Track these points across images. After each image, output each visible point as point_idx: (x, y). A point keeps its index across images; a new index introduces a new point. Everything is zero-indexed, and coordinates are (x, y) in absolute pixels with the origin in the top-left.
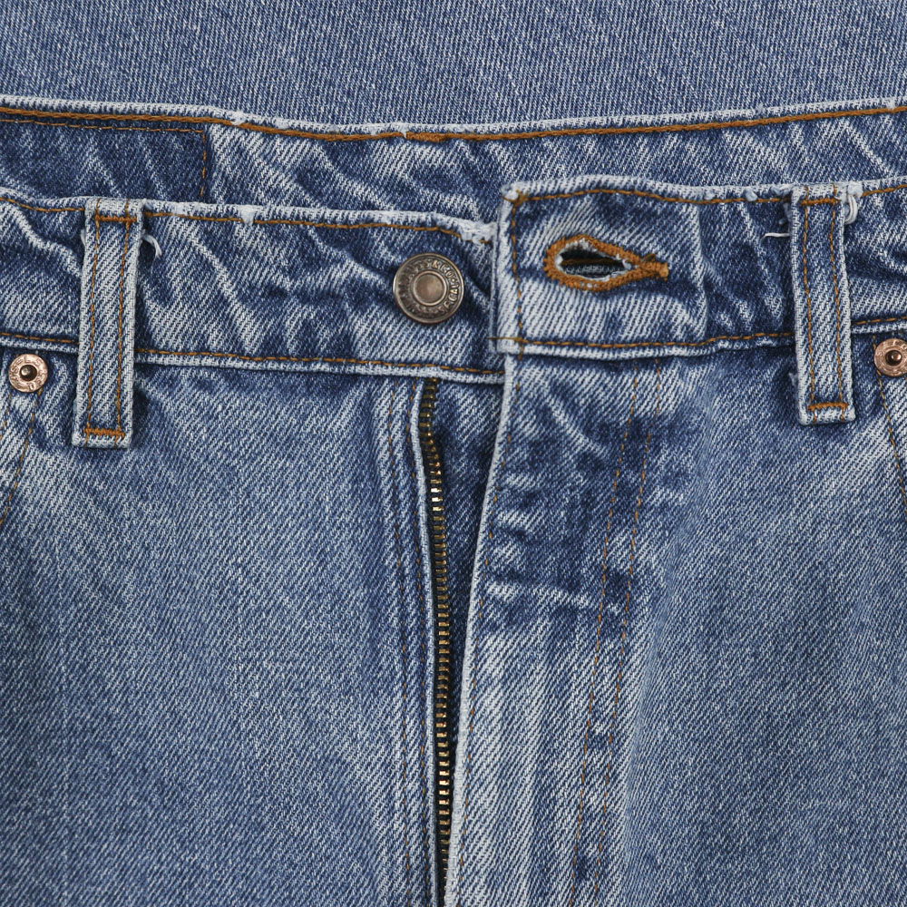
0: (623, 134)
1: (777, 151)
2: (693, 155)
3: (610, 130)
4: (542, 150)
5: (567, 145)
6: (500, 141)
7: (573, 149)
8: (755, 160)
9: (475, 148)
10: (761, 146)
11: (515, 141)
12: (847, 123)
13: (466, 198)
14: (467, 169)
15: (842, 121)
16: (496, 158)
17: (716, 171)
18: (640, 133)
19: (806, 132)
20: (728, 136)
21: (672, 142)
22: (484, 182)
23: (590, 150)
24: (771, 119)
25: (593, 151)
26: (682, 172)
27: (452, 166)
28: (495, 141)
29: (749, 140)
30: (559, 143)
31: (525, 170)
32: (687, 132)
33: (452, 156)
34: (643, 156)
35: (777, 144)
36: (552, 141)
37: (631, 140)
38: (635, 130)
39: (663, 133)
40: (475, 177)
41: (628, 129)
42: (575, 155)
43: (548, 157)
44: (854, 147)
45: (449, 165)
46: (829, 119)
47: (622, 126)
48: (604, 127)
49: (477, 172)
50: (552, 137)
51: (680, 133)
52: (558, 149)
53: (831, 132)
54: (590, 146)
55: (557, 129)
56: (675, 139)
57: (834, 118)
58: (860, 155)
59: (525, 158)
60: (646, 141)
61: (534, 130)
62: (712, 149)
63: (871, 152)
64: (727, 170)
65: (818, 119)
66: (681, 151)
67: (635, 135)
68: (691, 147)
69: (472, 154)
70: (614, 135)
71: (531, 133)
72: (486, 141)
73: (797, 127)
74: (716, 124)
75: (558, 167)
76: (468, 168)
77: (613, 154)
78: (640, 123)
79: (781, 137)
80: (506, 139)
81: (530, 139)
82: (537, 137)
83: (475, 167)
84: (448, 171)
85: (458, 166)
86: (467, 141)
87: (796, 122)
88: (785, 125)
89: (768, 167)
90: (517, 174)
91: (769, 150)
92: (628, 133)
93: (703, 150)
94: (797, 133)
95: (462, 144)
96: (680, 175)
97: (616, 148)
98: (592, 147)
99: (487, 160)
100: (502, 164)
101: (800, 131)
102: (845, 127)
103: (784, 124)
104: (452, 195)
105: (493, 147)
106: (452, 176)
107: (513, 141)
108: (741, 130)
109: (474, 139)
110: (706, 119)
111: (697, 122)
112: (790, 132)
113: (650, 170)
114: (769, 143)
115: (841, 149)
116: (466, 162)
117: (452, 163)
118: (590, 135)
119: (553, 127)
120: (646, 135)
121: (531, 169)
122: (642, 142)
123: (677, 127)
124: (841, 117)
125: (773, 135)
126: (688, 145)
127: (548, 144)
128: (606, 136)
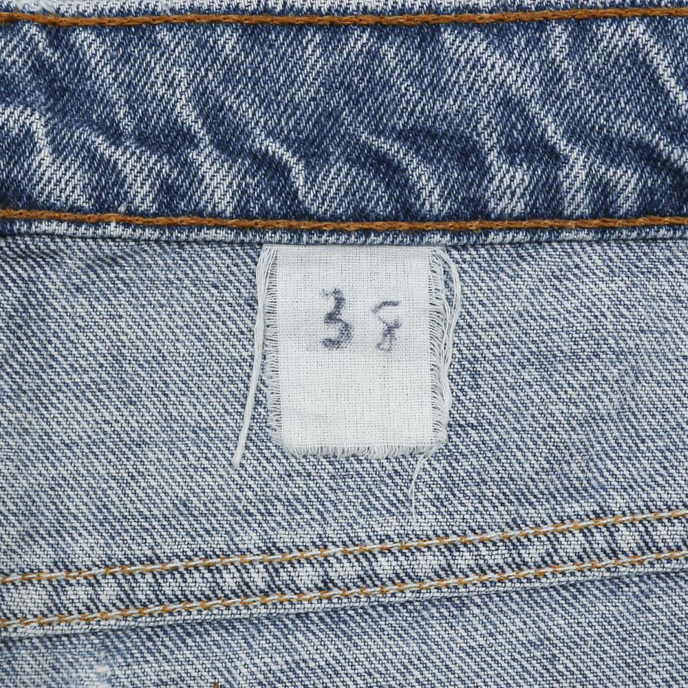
0: (282, 25)
1: (523, 66)
2: (393, 64)
3: (261, 18)
4: (156, 44)
5: (193, 37)
6: (93, 28)
7: (201, 45)
8: (486, 80)
9: (56, 37)
10: (497, 58)
11: (116, 29)
12: (642, 27)
13: (28, 111)
14: (40, 68)
15: (633, 24)
16: (84, 54)
17: (424, 92)
18: (310, 24)
19: (575, 39)
20: (447, 36)
21: (360, 41)
22: (66, 89)
23: (228, 47)
24: (521, 14)
25: (233, 49)
26: (373, 89)
27: (14, 62)
28: (85, 28)
29: (479, 45)
30: (180, 35)
31: (128, 73)
32: (385, 26)
33: (16, 47)
34: (311, 62)
35: (524, 56)
36: (170, 30)
37: (296, 36)
38: (301, 19)
39: (347, 26)
40: (52, 81)
41: (290, 18)
42: (203, 55)
43: (162, 55)
44: (648, 67)
45: (9, 60)
46: (614, 19)
47: (282, 13)
48: (253, 13)
49: (56, 74)
50: (170, 25)
51: (374, 27)
52: (178, 44)
53: (614, 41)
54: (228, 41)
55: (179, 13)
56: (365, 36)
57: (622, 18)
58: (656, 83)
59: (130, 55)
60: (318, 38)
61: (145, 13)
62: (423, 55)
63: (673, 81)
64: (441, 92)
65: (595, 18)
66: (373, 55)
67: (301, 28)
68: (389, 51)
69: (51, 45)
70: (268, 27)
71: (140, 17)
72: (72, 27)
73: (559, 29)
74: (431, 17)
75: (174, 71)
76: (42, 66)
77: (265, 55)
78: (310, 9)
79: (534, 44)
80: (103, 26)
81: (138, 27)
82: (148, 23)
83: (53, 66)
84: (8, 69)
85: (25, 63)
86: (43, 26)
87: (559, 21)
88: (542, 25)
89: (506, 93)
90: (115, 79)
91: (509, 64)
92: (291, 25)
93: (408, 57)
94: (559, 38)
95: (34, 30)
96: (370, 94)
97: (271, 46)
98: (231, 43)
99: (72, 56)
100: (93, 63)
101: (564, 36)
102: (636, 34)
103: (540, 22)
104: (8, 105)
105: (82, 37)
106: (13, 77)
107: (113, 28)
108: (471, 29)
109: (54, 24)
110: (416, 8)
111: (402, 12)
112: (548, 37)
113: (322, 84)
114: (511, 54)
115: (629, 70)
116: (38, 57)
117: (14, 56)
118: (228, 25)
119: (172, 10)
120: (320, 27)
121: (136, 73)
122: (312, 40)
123: (370, 19)
124: (633, 18)
125: (520, 40)
126: (385, 47)
127: (164, 35)
128: (255, 26)
